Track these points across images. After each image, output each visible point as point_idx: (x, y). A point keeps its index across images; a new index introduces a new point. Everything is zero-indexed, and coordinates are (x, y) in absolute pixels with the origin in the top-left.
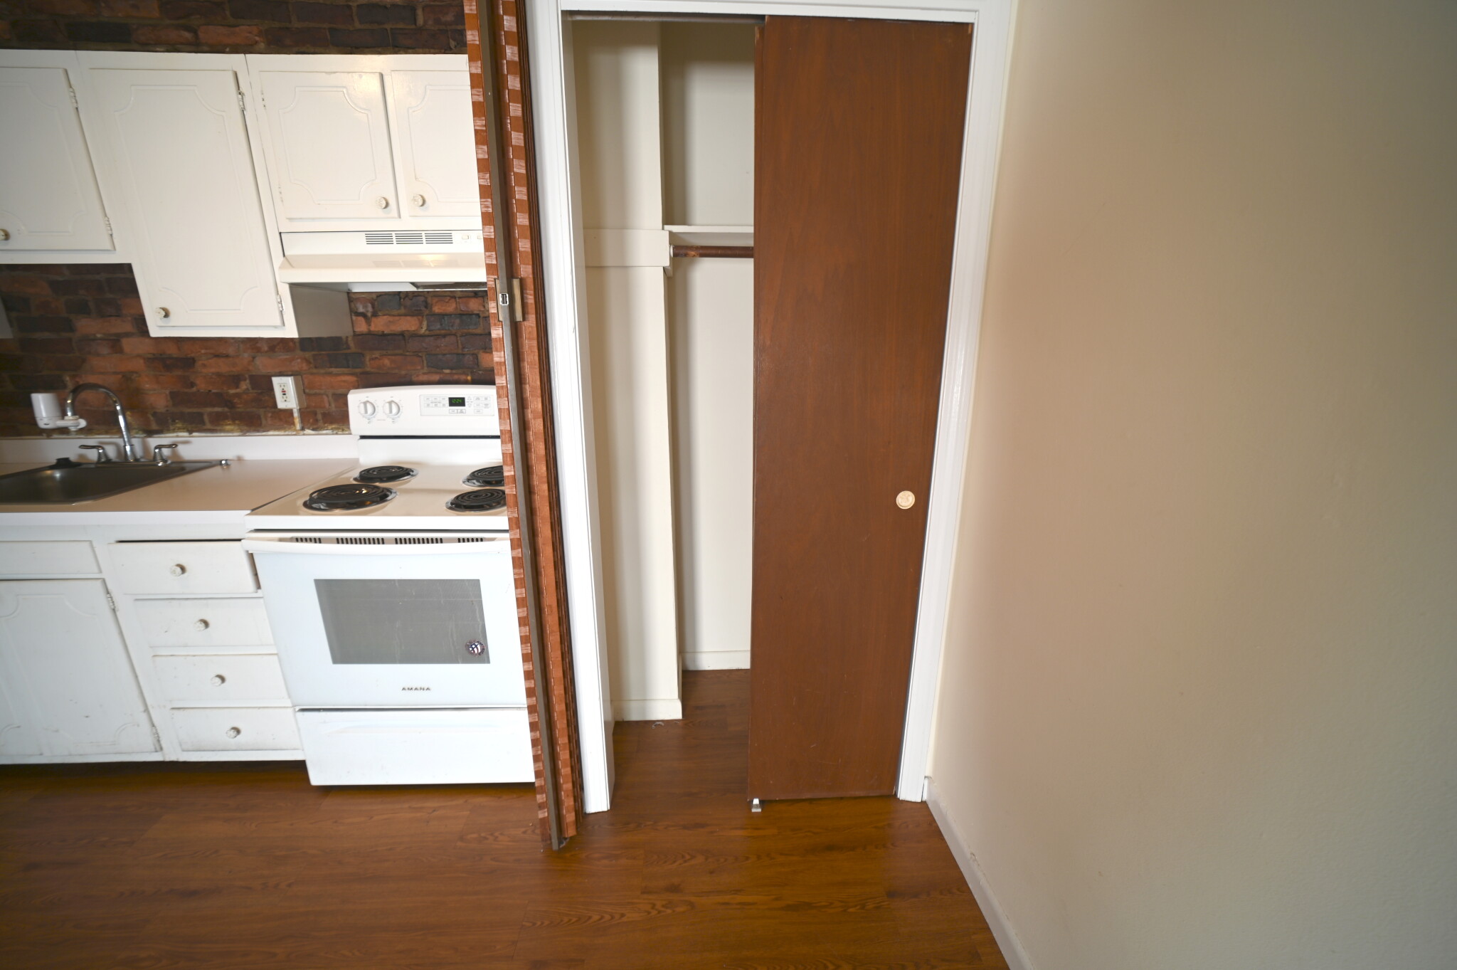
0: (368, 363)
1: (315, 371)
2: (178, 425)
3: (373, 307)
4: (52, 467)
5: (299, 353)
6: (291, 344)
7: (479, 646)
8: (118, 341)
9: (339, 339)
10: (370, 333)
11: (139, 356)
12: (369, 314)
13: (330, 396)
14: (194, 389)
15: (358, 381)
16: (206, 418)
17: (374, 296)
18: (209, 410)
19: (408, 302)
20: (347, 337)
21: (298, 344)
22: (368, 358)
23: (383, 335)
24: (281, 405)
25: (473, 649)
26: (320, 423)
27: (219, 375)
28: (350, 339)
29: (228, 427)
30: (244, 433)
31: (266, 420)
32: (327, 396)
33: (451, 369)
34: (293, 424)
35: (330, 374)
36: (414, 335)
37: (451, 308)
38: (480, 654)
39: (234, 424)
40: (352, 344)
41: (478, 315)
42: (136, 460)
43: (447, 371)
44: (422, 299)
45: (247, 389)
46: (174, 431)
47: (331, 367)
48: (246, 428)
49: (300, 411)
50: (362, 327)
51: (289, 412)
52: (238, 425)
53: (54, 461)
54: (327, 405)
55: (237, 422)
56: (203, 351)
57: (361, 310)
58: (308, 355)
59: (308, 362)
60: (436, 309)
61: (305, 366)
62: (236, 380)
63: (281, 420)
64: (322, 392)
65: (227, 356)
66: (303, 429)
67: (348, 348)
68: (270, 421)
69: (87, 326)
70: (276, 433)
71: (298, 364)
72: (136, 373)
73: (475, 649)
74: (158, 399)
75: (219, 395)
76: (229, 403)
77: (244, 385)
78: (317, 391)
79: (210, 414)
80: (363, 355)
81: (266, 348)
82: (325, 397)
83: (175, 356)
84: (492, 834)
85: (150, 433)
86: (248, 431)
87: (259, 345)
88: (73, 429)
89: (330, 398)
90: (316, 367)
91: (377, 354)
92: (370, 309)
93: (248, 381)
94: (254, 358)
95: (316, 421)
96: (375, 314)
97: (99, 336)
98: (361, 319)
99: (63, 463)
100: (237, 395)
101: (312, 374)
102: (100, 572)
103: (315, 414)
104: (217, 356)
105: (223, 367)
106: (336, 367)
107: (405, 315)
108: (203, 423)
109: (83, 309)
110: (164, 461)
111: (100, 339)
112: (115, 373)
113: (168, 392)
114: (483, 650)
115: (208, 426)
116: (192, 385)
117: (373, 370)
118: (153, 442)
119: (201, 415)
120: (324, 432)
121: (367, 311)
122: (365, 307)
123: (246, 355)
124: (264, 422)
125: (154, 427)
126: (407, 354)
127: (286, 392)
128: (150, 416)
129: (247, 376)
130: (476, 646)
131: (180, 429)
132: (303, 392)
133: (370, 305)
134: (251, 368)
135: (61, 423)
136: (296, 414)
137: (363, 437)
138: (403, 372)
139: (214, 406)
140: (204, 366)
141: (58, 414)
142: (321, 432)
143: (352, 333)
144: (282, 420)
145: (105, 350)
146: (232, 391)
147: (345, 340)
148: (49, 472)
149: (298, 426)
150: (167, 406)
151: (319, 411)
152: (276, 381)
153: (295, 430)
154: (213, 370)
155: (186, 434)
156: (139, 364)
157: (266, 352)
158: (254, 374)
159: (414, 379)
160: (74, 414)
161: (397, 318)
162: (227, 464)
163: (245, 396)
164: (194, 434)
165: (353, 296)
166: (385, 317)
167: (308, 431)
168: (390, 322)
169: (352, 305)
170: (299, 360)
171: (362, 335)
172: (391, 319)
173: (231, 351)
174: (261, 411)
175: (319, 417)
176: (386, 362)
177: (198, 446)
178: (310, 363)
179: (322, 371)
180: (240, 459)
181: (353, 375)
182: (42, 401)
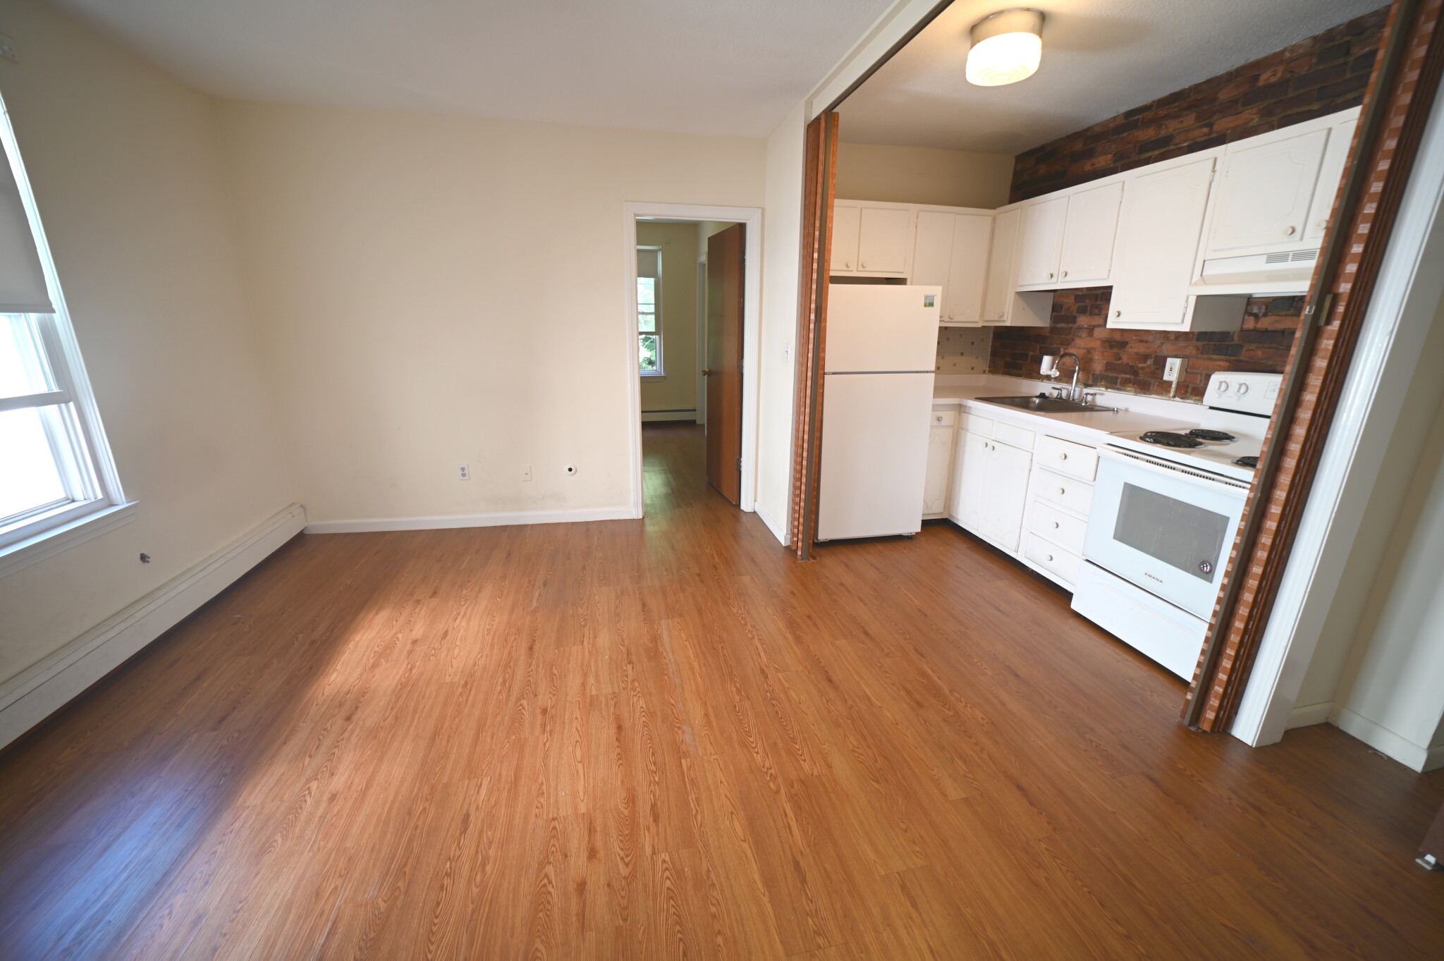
0: (1243, 353)
1: (1200, 356)
2: (1103, 383)
3: (1266, 309)
4: (1037, 397)
5: (1194, 342)
6: (1191, 336)
7: (1209, 567)
8: (1093, 329)
9: (1227, 333)
10: (1255, 330)
11: (1100, 339)
12: (1261, 315)
13: (1203, 376)
14: (1120, 362)
15: (1229, 366)
16: (1119, 381)
17: (1271, 300)
18: (1123, 376)
20: (1234, 332)
21: (1195, 336)
22: (1244, 349)
23: (1266, 331)
24: (1166, 377)
25: (1204, 567)
26: (1188, 395)
27: (1137, 354)
28: (1236, 334)
29: (1129, 389)
30: (1136, 393)
32: (1201, 375)
34: (1169, 392)
35: (1210, 359)
38: (1207, 573)
39: (1133, 387)
40: (1236, 338)
42: (1073, 400)
45: (1150, 365)
46: (1099, 386)
47: (1213, 354)
48: (1139, 390)
49: (1178, 384)
50: (1250, 324)
51: (1170, 383)
52: (1135, 388)
53: (1038, 394)
54: (1198, 382)
55: (1135, 386)
56: (1134, 338)
57: (1255, 310)
58: (1200, 344)
59: (1198, 349)
61: (1194, 352)
62: (1145, 357)
63: (1162, 388)
64: (1199, 371)
65: (1147, 342)
66: (1174, 397)
67: (1232, 340)
68: (1155, 389)
69: (1083, 321)
70: (1156, 396)
71: (1191, 350)
72: (1094, 349)
73: (1205, 568)
74: (1098, 367)
75: (1132, 367)
76: (1135, 373)
77: (1149, 362)
78: (1196, 371)
79: (1122, 378)
80: (1242, 346)
81: (1173, 338)
82: (1199, 376)
83: (1118, 340)
85: (1087, 386)
86: (1140, 393)
87: (1169, 335)
88: (1053, 376)
89: (1203, 378)
90: (1202, 353)
91: (1253, 346)
92: (1263, 310)
93: (1153, 360)
94: (1163, 344)
95: (1187, 392)
96: (1265, 315)
97: (1085, 326)
98: (1252, 318)
99: (1042, 396)
100: (1143, 368)
101: (1197, 358)
102: (1033, 448)
103: (1188, 387)
104: (1141, 341)
105: (1141, 349)
106: (1217, 354)
107: (1292, 315)
108: (1116, 384)
109: (1083, 311)
110: (1086, 403)
111: (1086, 328)
112: (1084, 348)
113: (1105, 362)
114: (1211, 571)
115: (1118, 386)
116: (1120, 358)
117: (1245, 359)
118: (1086, 391)
119: (1117, 378)
120: (1188, 401)
121: (1260, 312)
122: (1260, 309)
123: (1158, 342)
124: (1151, 388)
125: (1090, 382)
126: (1281, 347)
127: (1173, 370)
128: (1091, 375)
129: (1153, 356)
130: (1207, 566)
131: (1102, 386)
132: (1185, 370)
133: (1264, 307)
134: (1158, 350)
135: (1049, 373)
136: (1174, 386)
137: (1211, 408)
138: (1270, 363)
139: (1126, 373)
140: (1131, 347)
141: (1050, 367)
142: (1186, 401)
143: (1239, 329)
144: (1164, 389)
145: (1084, 334)
146: (1140, 365)
147: (1232, 333)
148: (1035, 399)
149: (1172, 394)
150: (1101, 371)
151: (1191, 386)
152: (1169, 361)
153: (1169, 397)
154: (1135, 350)
155: (1104, 389)
156: (1097, 344)
157: (1173, 340)
158: (1158, 354)
160: (1057, 368)
161: (1284, 318)
162: (1117, 411)
163: (1147, 370)
164: (1109, 390)
165: (1253, 300)
166: (1273, 317)
167: (1177, 399)
168: (1276, 321)
169: (1249, 307)
170: (1192, 348)
171: (1248, 331)
172: (1277, 318)
173: (1150, 338)
174: (1152, 381)
175: (1190, 390)
176: (1259, 353)
177: (1107, 397)
178: (1199, 350)
179: (1205, 356)
180: (1127, 410)
181: (1226, 361)
182: (1047, 360)
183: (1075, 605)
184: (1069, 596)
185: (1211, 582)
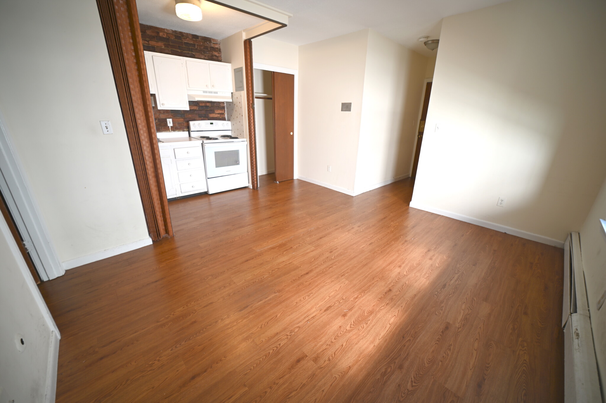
1: (173, 118)
13: (177, 123)
19: (194, 103)
22: (185, 115)
24: (168, 125)
26: (175, 130)
31: (162, 129)
33: (203, 117)
35: (177, 118)
36: (196, 110)
37: (203, 105)
41: (208, 106)
43: (202, 118)
44: (197, 103)
45: (157, 122)
51: (169, 127)
54: (177, 125)
60: (200, 105)
63: (166, 129)
78: (175, 122)
81: (162, 112)
91: (188, 114)
93: (157, 120)
94: (159, 115)
95: (174, 129)
107: (194, 106)
114: (238, 162)
123: (158, 114)
127: (170, 122)
129: (157, 119)
132: (173, 122)
134: (159, 117)
136: (171, 128)
142: (175, 132)
152: (168, 120)
153: (170, 131)
158: (161, 118)
159: (196, 119)
167: (172, 131)
170: (173, 115)
174: (160, 127)
175: (174, 128)
176: (190, 116)
179: (175, 118)
181: (182, 118)
184: (207, 192)
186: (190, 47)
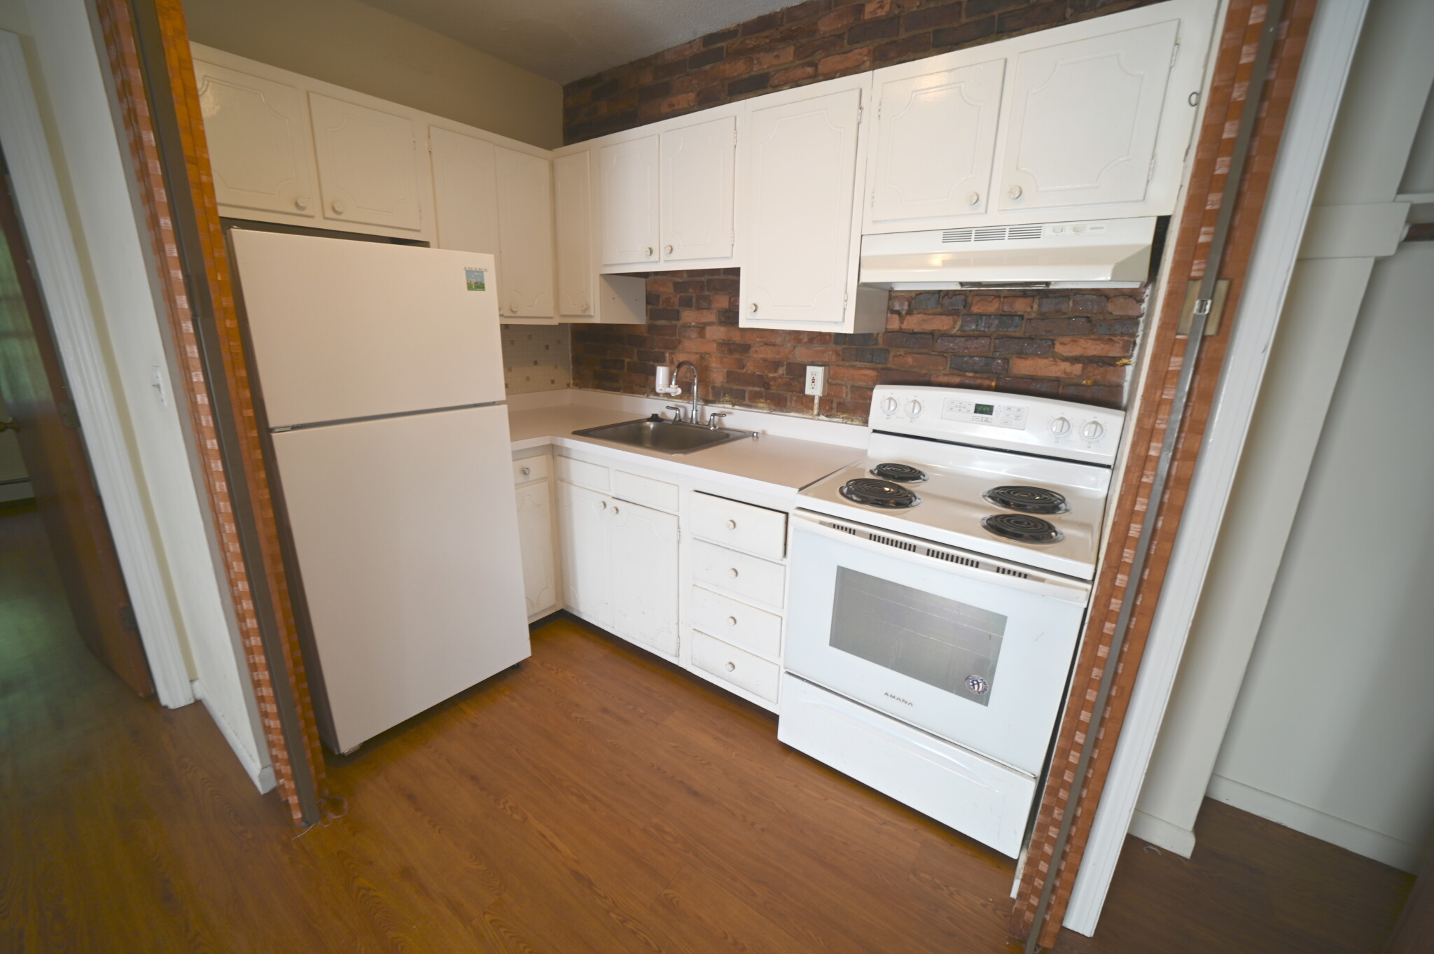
0: (891, 359)
1: (841, 363)
2: (727, 398)
3: (909, 306)
4: (649, 420)
5: (832, 346)
6: (828, 337)
7: (981, 685)
8: (704, 328)
9: (871, 335)
10: (901, 331)
11: (714, 341)
12: (904, 313)
13: (849, 387)
14: (744, 370)
15: (877, 376)
16: (747, 395)
17: (914, 295)
18: (750, 388)
19: (946, 301)
20: (878, 334)
21: (833, 338)
22: (891, 355)
23: (914, 333)
24: (808, 391)
25: (974, 685)
26: (834, 412)
27: (765, 360)
28: (880, 336)
29: (761, 405)
30: (771, 411)
31: (791, 402)
32: (847, 387)
33: (975, 372)
34: (812, 409)
35: (853, 367)
36: (944, 335)
37: (992, 307)
38: (979, 693)
39: (766, 402)
40: (880, 340)
41: (1022, 317)
42: (697, 423)
43: (971, 374)
44: (962, 297)
45: (783, 374)
46: (723, 403)
47: (856, 361)
48: (773, 407)
49: (821, 399)
50: (895, 324)
51: (812, 398)
52: (769, 404)
53: (650, 416)
54: (844, 396)
55: (768, 401)
56: (758, 340)
57: (897, 307)
58: (839, 348)
59: (837, 354)
60: (975, 309)
61: (834, 358)
62: (776, 365)
63: (802, 404)
64: (843, 383)
65: (774, 345)
66: (818, 415)
67: (877, 344)
68: (793, 404)
69: (689, 316)
70: (796, 415)
71: (829, 356)
72: (709, 354)
73: (976, 686)
74: (718, 377)
75: (760, 377)
76: (766, 385)
77: (781, 371)
78: (839, 382)
79: (751, 392)
80: (888, 351)
81: (806, 340)
82: (844, 387)
83: (738, 342)
84: (947, 886)
85: (707, 402)
86: (775, 410)
87: (801, 337)
88: (672, 394)
89: (849, 389)
90: (843, 360)
91: (902, 352)
92: (906, 307)
93: (785, 367)
94: (794, 348)
95: (831, 408)
96: (910, 312)
97: (693, 324)
98: (896, 317)
99: (655, 418)
100: (774, 379)
101: (838, 366)
102: (678, 511)
103: (832, 402)
104: (766, 344)
105: (769, 354)
106: (860, 361)
107: (941, 314)
108: (744, 398)
109: (687, 303)
110: (715, 426)
111: (694, 327)
112: (697, 353)
113: (725, 371)
114: (985, 690)
115: (747, 402)
116: (743, 367)
117: (894, 367)
118: (710, 410)
119: (744, 392)
120: (836, 420)
121: (903, 309)
122: (901, 305)
123: (789, 345)
124: (788, 404)
125: (711, 398)
126: (933, 353)
127: (815, 381)
128: (710, 389)
129: (785, 363)
130: (978, 683)
131: (727, 402)
132: (829, 382)
133: (907, 303)
134: (790, 356)
135: (668, 390)
136: (816, 401)
137: (875, 431)
138: (923, 372)
139: (754, 386)
140: (756, 351)
141: (667, 382)
142: (833, 419)
143: (884, 331)
144: (803, 404)
145: (694, 335)
146: (771, 375)
147: (875, 336)
148: (648, 423)
149: (816, 412)
150: (722, 382)
151: (835, 400)
152: (809, 369)
153: (812, 414)
154: (761, 356)
155: (730, 406)
156: (713, 348)
157: (806, 343)
158: (791, 361)
159: (934, 379)
160: (676, 384)
161: (932, 317)
162: (757, 437)
163: (780, 380)
164: (736, 407)
165: (893, 294)
166: (919, 316)
167: (822, 417)
168: (924, 320)
169: (891, 302)
170: (830, 352)
171: (893, 332)
172: (925, 317)
173: (778, 340)
174: (788, 395)
175: (834, 405)
176: (910, 360)
177: (738, 418)
178: (839, 356)
179: (847, 364)
180: (764, 433)
181: (873, 369)
182: (662, 372)
183: (784, 735)
184: (773, 719)
185: (986, 704)
186: (996, 13)
